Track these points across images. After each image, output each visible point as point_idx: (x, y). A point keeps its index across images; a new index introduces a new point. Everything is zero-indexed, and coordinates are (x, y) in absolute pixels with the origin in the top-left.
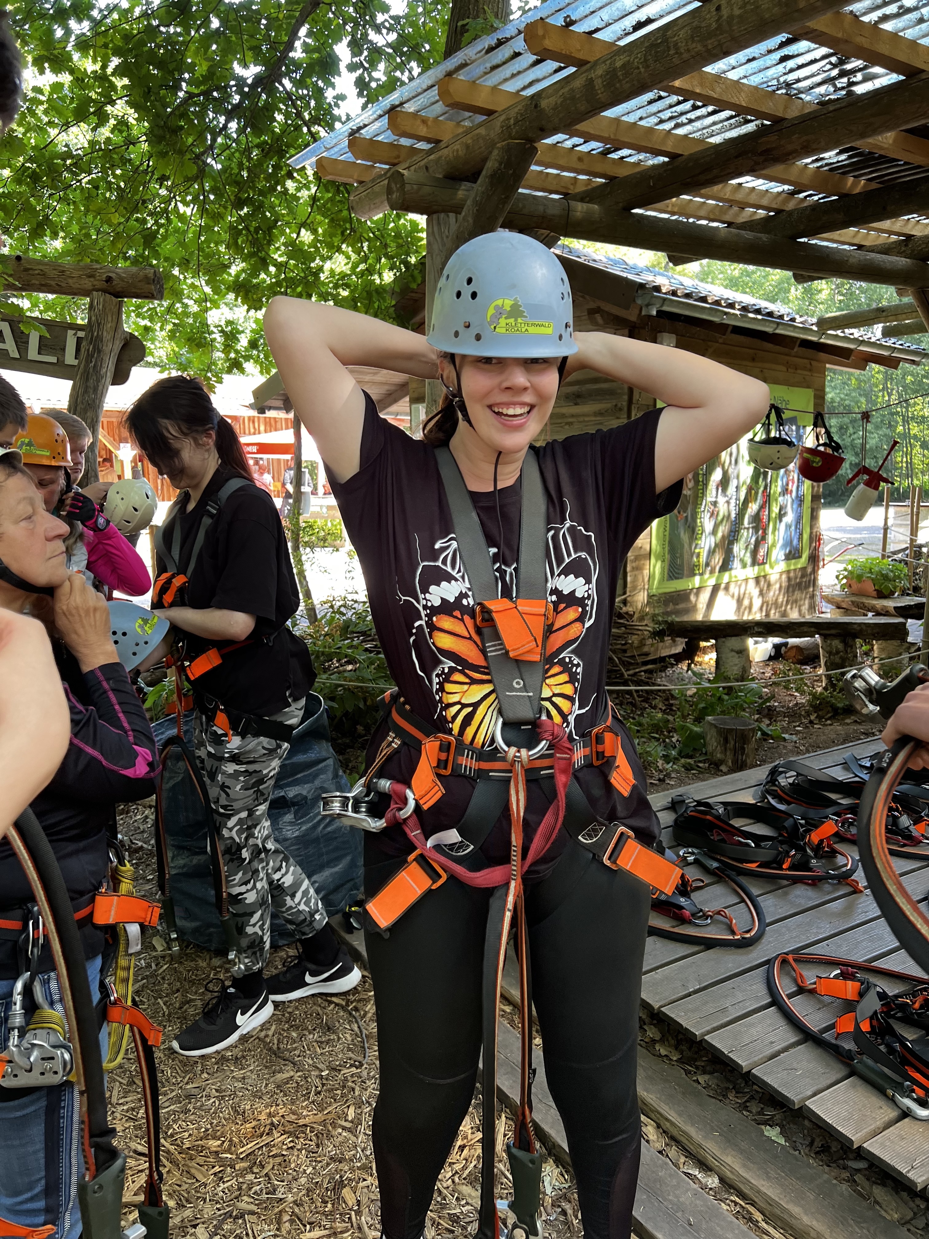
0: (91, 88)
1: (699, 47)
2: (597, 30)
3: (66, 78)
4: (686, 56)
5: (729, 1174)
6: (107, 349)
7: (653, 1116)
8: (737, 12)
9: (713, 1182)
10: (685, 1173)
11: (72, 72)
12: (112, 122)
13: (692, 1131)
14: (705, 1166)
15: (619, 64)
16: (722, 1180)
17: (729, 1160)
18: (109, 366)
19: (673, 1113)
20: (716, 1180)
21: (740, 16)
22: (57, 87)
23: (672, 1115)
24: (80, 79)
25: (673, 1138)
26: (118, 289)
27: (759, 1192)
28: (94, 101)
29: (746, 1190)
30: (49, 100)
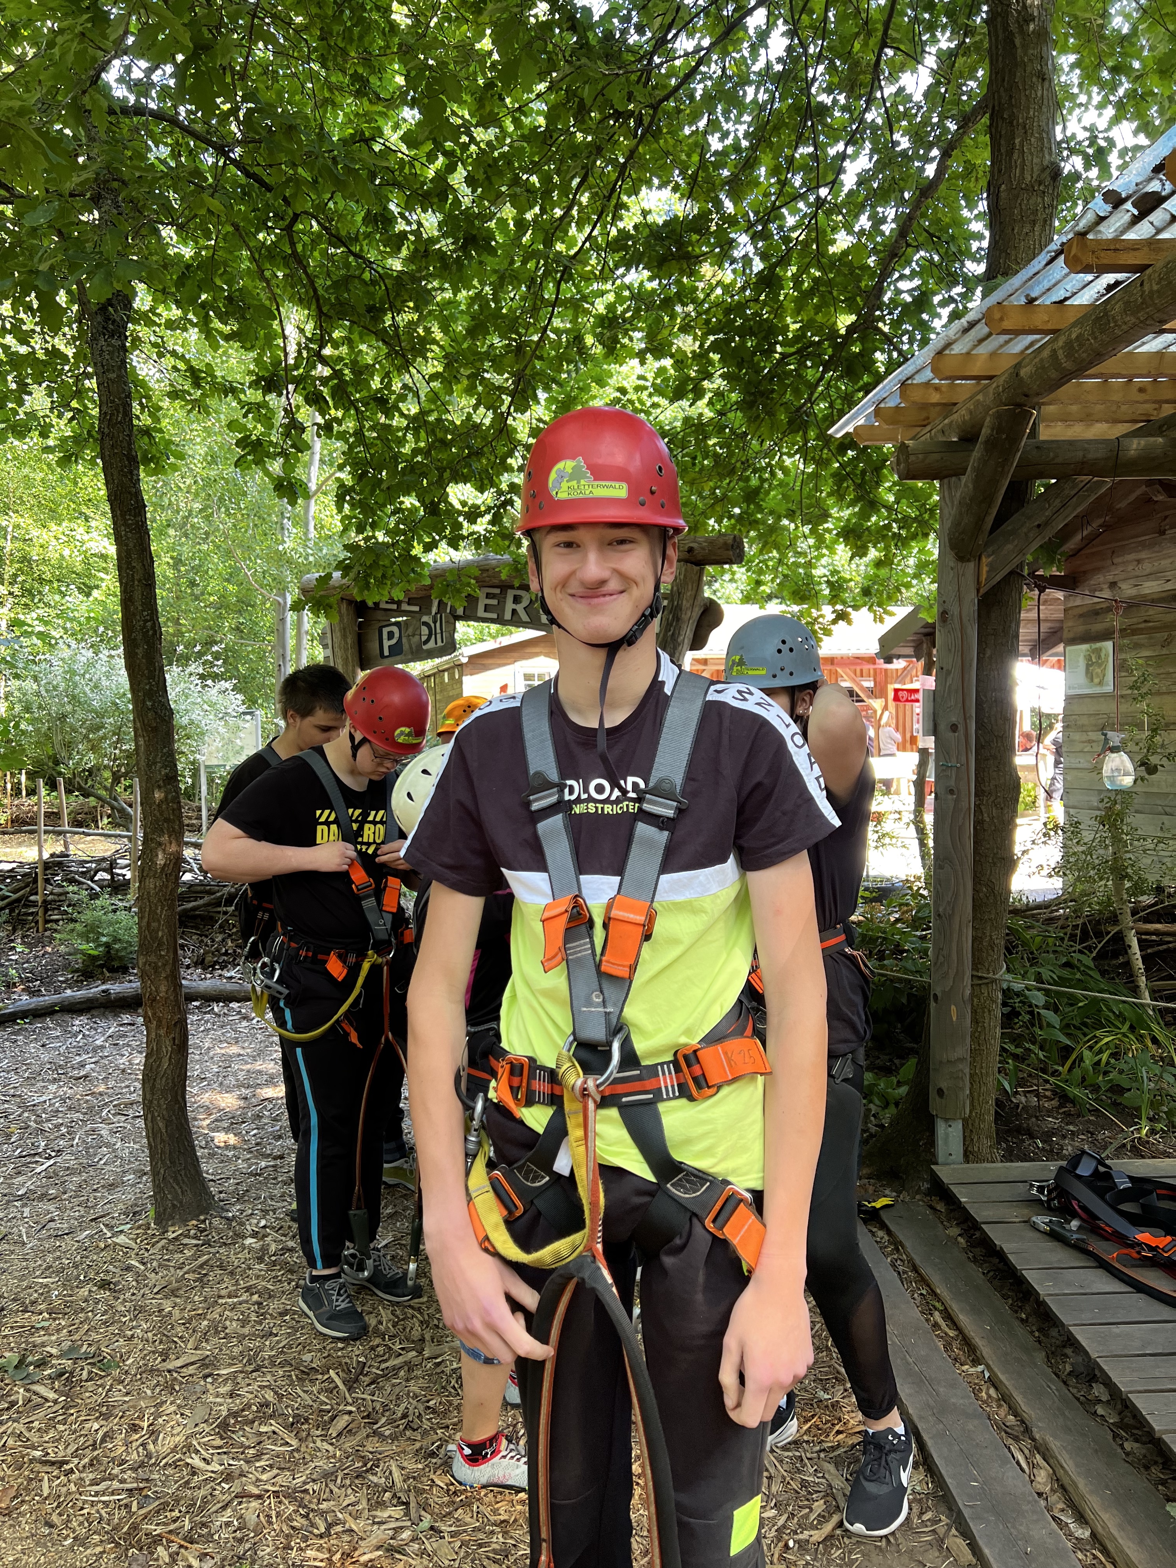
0: (690, 367)
1: (1133, 320)
2: (1066, 299)
3: (667, 362)
4: (1125, 327)
5: (1100, 1529)
6: (685, 617)
7: (1051, 1461)
8: (1155, 287)
9: (1084, 1533)
10: (1054, 1518)
11: (672, 356)
12: (709, 395)
13: (1081, 1484)
14: (1081, 1519)
15: (1074, 336)
16: (1093, 1535)
17: (1105, 1516)
18: (687, 633)
19: (1070, 1463)
20: (1087, 1533)
21: (1158, 291)
22: (661, 371)
23: (1068, 1464)
24: (680, 363)
25: (1063, 1487)
26: (699, 557)
27: (1122, 1551)
28: (692, 379)
29: (1110, 1546)
30: (653, 384)
